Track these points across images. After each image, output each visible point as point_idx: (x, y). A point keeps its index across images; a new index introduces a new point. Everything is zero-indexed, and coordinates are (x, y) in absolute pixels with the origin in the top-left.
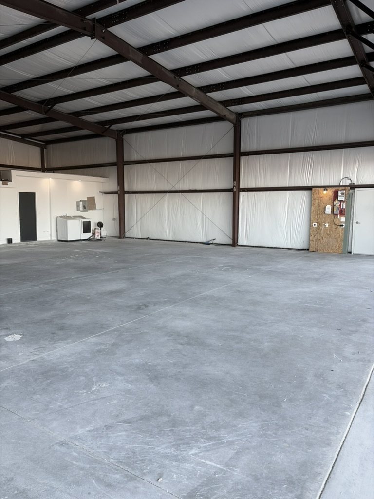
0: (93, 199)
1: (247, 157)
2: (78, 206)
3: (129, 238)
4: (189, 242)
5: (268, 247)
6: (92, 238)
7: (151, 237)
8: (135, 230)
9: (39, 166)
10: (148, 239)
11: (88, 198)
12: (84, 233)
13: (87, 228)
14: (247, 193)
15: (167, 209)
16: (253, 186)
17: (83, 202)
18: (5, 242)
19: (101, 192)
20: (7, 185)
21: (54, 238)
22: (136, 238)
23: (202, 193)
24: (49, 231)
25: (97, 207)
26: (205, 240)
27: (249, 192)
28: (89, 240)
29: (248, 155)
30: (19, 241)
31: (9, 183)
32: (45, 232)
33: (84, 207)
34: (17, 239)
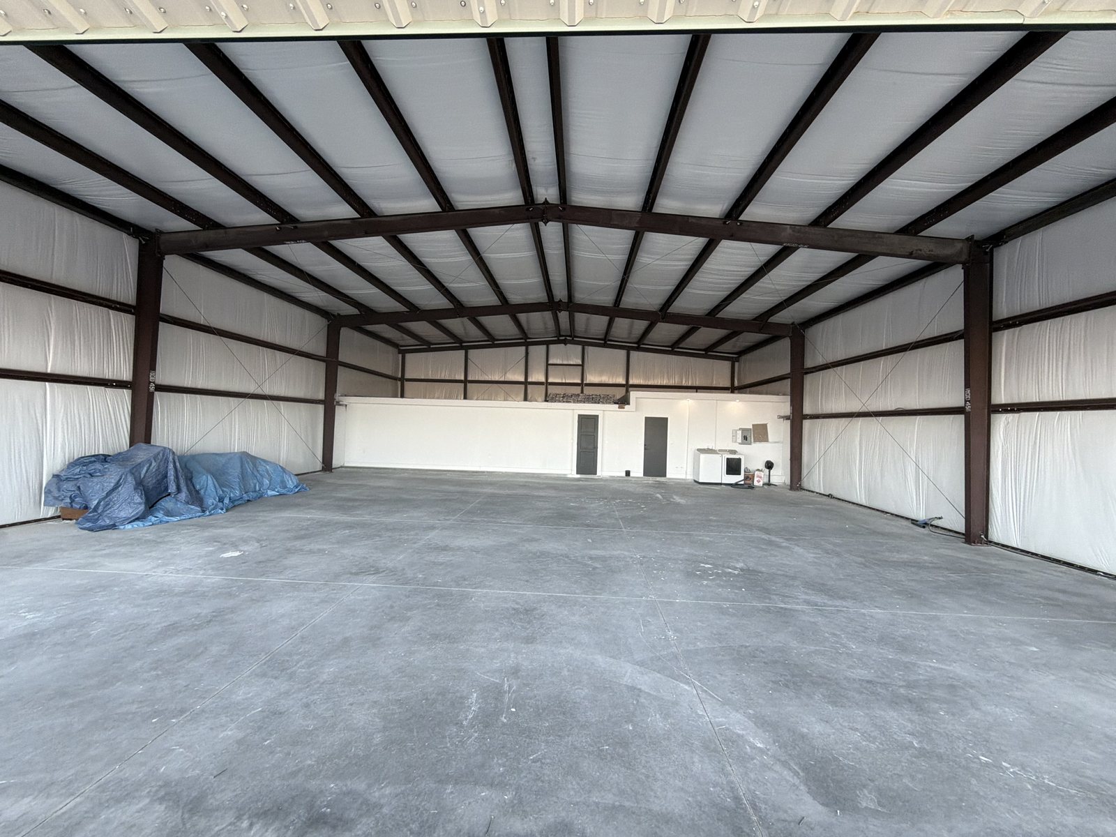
0: (764, 427)
1: (1018, 329)
2: (734, 436)
3: (809, 491)
4: (892, 514)
5: (1082, 568)
6: (742, 483)
7: (835, 494)
8: (815, 480)
9: (728, 384)
10: (830, 496)
11: (753, 425)
12: (727, 474)
13: (733, 467)
14: (1016, 415)
15: (858, 447)
16: (1035, 399)
17: (743, 430)
18: (624, 474)
19: (780, 417)
20: (624, 408)
21: (690, 477)
22: (817, 493)
23: (918, 417)
24: (685, 467)
25: (770, 438)
26: (921, 516)
27: (1023, 414)
28: (736, 485)
29: (1020, 324)
30: (641, 474)
31: (627, 407)
32: (678, 468)
33: (745, 438)
34: (638, 471)
